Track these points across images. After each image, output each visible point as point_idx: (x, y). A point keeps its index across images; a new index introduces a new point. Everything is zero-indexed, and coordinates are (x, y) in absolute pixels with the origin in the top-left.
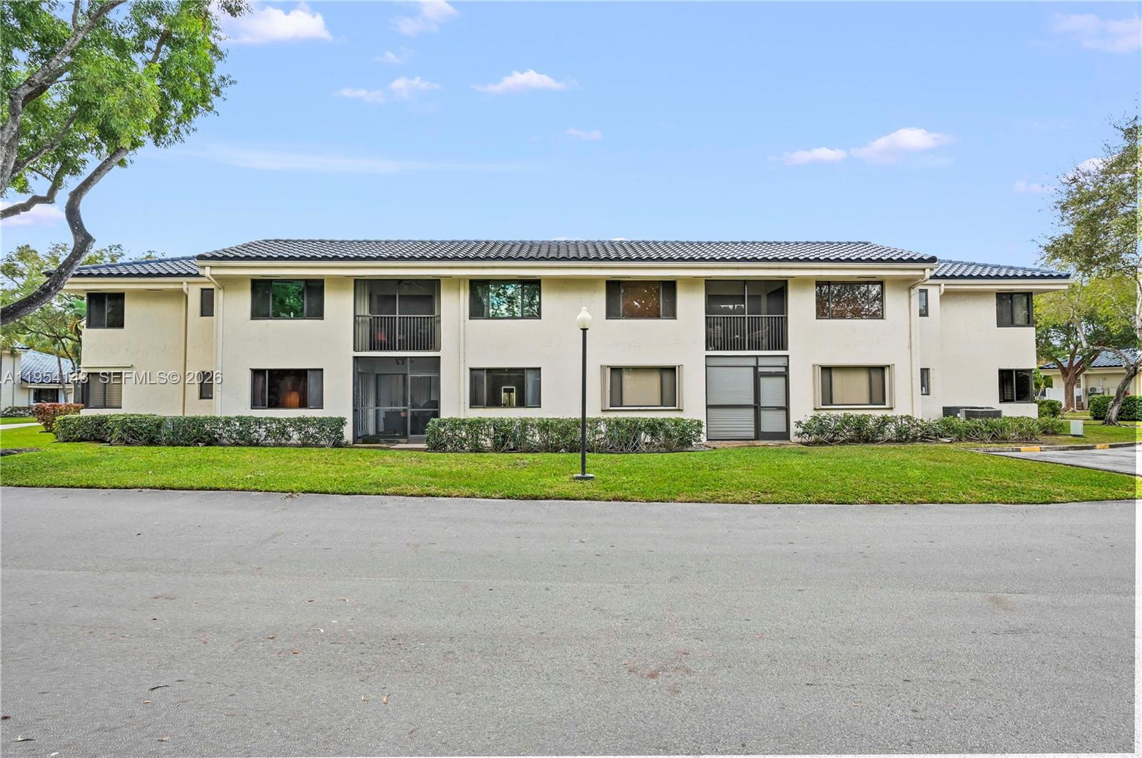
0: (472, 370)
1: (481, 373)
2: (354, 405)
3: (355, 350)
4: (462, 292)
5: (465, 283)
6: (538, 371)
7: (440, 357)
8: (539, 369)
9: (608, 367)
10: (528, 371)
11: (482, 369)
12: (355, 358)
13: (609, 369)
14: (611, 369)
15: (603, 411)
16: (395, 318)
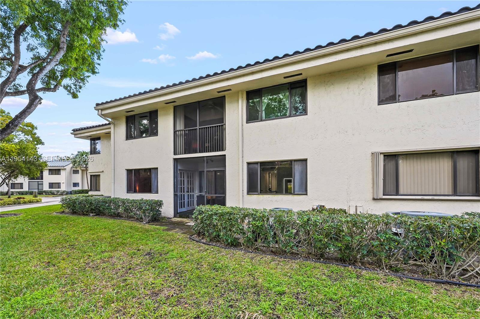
0: (249, 164)
1: (256, 166)
2: (174, 192)
3: (175, 154)
4: (240, 102)
5: (242, 94)
6: (304, 162)
7: (225, 155)
8: (305, 160)
9: (381, 153)
10: (295, 163)
11: (257, 163)
12: (175, 159)
13: (382, 156)
14: (384, 156)
15: (374, 199)
16: (197, 129)
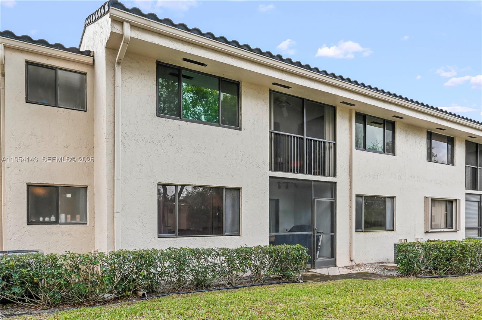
3: (269, 169)
4: (354, 122)
6: (392, 200)
7: (335, 183)
10: (387, 199)
